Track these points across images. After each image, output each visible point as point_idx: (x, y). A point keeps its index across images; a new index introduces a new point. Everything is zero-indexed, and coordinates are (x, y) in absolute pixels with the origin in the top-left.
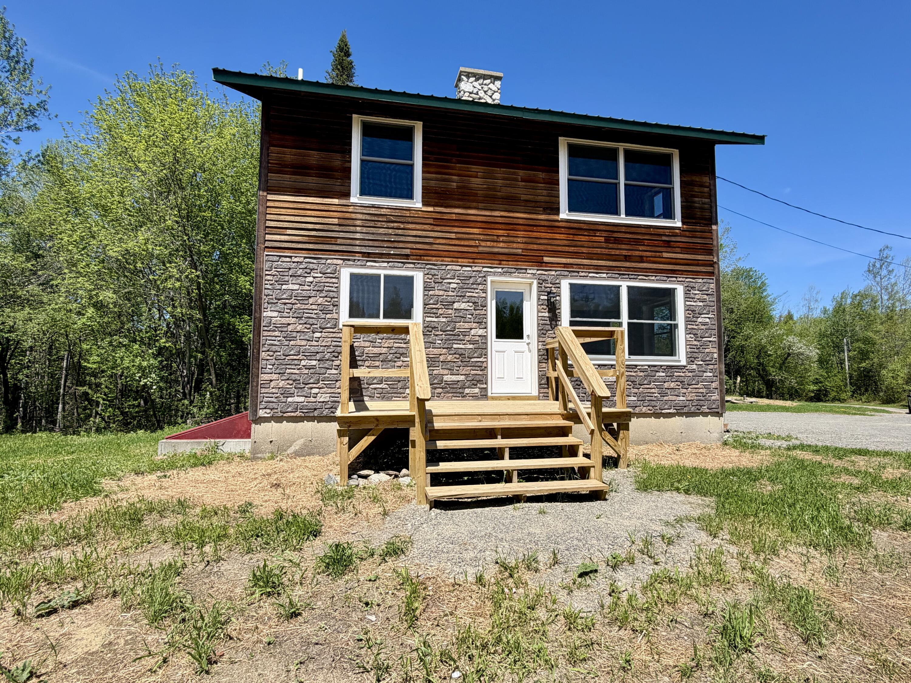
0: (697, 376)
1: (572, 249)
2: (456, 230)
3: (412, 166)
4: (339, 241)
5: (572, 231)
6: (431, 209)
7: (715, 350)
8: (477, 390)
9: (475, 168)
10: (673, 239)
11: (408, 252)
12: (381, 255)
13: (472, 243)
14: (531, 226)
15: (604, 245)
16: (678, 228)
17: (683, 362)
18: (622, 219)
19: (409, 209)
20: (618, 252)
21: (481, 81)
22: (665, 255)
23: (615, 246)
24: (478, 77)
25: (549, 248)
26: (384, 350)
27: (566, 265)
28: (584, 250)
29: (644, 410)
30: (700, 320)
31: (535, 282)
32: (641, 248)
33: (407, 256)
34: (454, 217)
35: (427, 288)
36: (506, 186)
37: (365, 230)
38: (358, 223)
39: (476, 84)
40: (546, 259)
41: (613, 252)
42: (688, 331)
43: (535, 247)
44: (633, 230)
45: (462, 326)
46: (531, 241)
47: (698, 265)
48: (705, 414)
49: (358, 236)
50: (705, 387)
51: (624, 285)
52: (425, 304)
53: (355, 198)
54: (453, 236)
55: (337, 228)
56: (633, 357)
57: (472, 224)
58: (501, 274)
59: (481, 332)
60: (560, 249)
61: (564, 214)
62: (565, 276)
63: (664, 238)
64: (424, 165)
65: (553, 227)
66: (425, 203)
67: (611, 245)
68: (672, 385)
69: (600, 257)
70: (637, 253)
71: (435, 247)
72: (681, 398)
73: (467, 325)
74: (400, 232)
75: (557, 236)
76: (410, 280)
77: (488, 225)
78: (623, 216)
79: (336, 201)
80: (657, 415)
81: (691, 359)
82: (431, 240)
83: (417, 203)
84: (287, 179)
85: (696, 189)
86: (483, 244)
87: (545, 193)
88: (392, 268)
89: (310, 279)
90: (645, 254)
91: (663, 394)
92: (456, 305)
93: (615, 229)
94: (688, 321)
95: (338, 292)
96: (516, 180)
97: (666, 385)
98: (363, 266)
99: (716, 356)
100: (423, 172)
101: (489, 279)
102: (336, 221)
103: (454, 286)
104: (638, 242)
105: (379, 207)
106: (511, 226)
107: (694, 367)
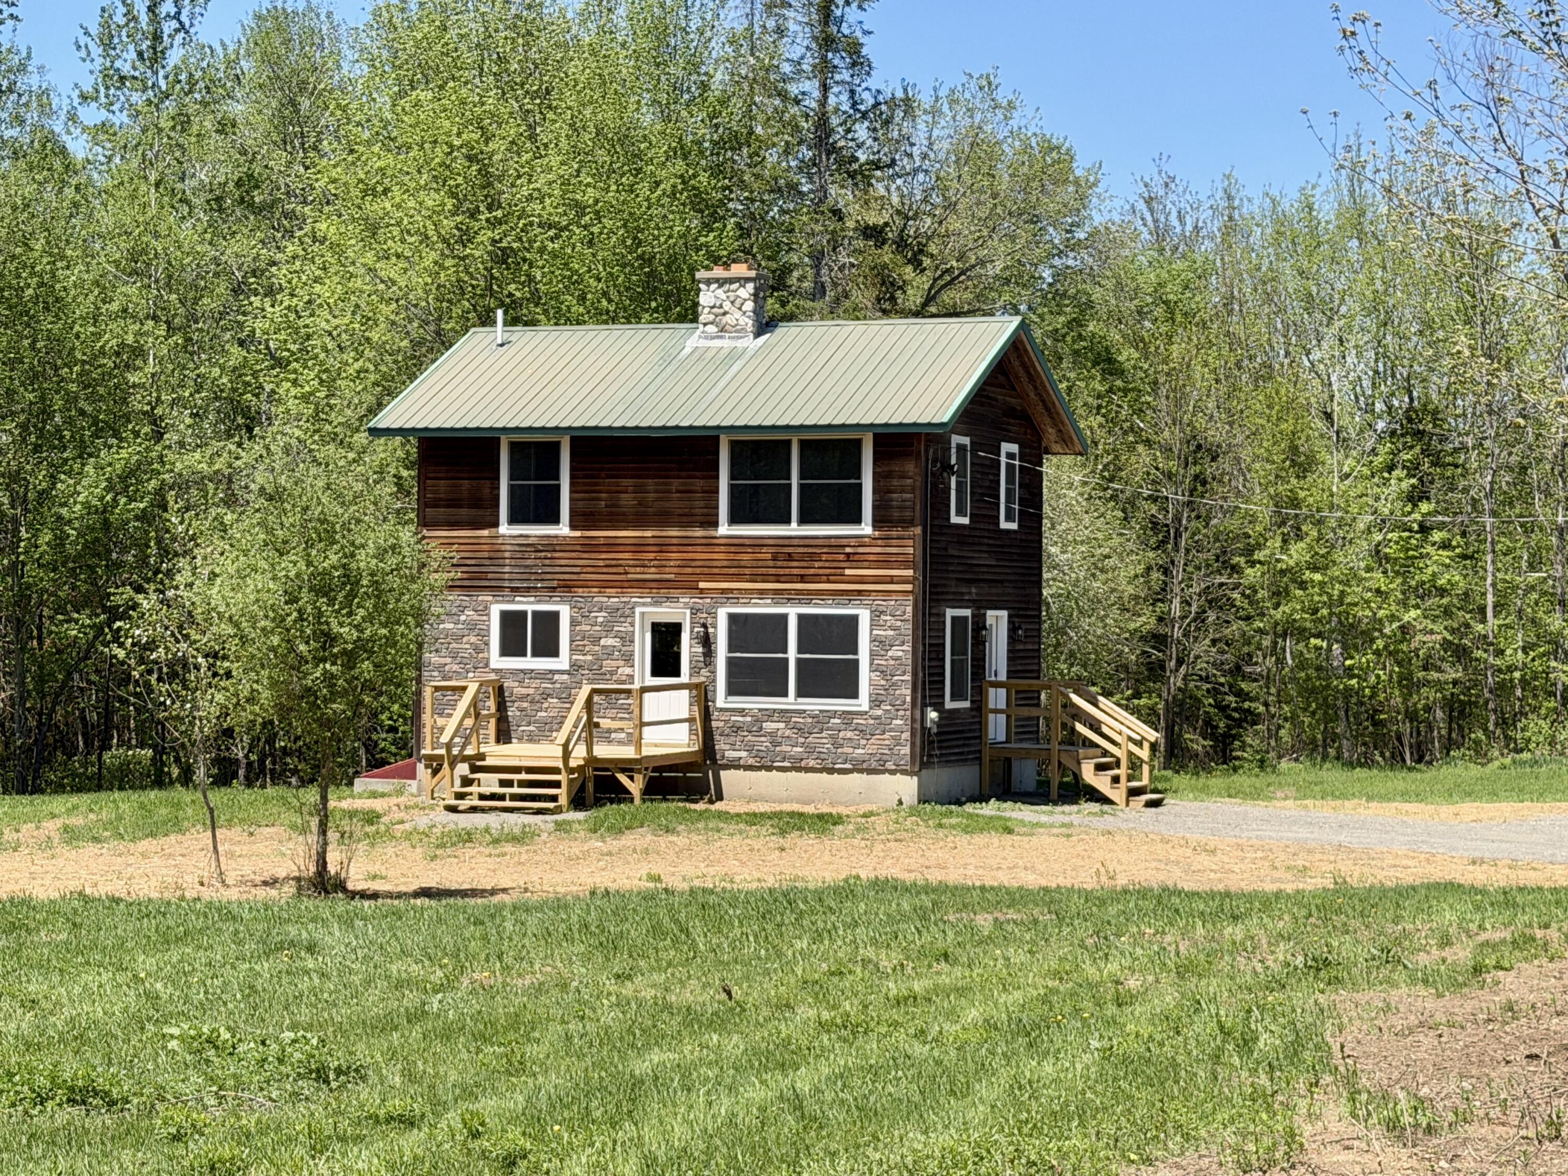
0: (882, 725)
1: (732, 571)
2: (604, 556)
3: (558, 487)
4: (490, 576)
5: (733, 549)
6: (578, 534)
7: (909, 692)
8: (623, 735)
9: (626, 482)
10: (861, 550)
11: (555, 584)
12: (528, 589)
13: (621, 570)
14: (686, 544)
15: (771, 563)
16: (868, 537)
17: (865, 707)
18: (794, 529)
19: (556, 537)
20: (787, 571)
21: (726, 287)
22: (848, 572)
23: (785, 564)
24: (721, 282)
25: (706, 570)
26: (531, 691)
27: (724, 591)
28: (747, 571)
29: (812, 763)
30: (890, 653)
31: (688, 612)
32: (816, 564)
33: (553, 589)
34: (602, 541)
35: (574, 623)
36: (658, 499)
37: (513, 562)
38: (507, 555)
39: (720, 292)
40: (702, 585)
41: (782, 571)
42: (873, 668)
43: (689, 570)
44: (807, 542)
45: (608, 665)
46: (687, 562)
47: (892, 582)
48: (893, 772)
49: (507, 569)
50: (893, 737)
51: (793, 612)
52: (572, 641)
53: (504, 529)
54: (601, 563)
55: (487, 562)
56: (800, 700)
57: (622, 548)
58: (651, 605)
59: (628, 671)
60: (716, 571)
61: (724, 529)
62: (723, 604)
63: (848, 550)
64: (572, 484)
65: (710, 543)
66: (573, 527)
67: (779, 563)
68: (849, 734)
69: (765, 578)
70: (812, 571)
71: (583, 576)
72: (861, 751)
73: (614, 663)
74: (547, 562)
75: (715, 556)
76: (555, 615)
77: (639, 546)
78: (794, 525)
79: (485, 533)
80: (831, 771)
81: (876, 702)
82: (578, 570)
83: (563, 529)
84: (441, 512)
85: (895, 482)
86: (632, 570)
87: (702, 504)
88: (539, 602)
89: (463, 618)
90: (821, 571)
91: (837, 745)
92: (603, 642)
93: (786, 542)
94: (872, 655)
95: (488, 630)
96: (669, 492)
97: (842, 734)
98: (513, 602)
99: (908, 699)
100: (571, 492)
101: (638, 610)
102: (486, 555)
103: (600, 620)
104: (813, 557)
105: (527, 536)
106: (662, 546)
107: (879, 712)
